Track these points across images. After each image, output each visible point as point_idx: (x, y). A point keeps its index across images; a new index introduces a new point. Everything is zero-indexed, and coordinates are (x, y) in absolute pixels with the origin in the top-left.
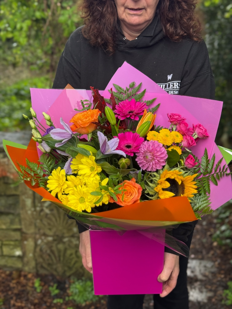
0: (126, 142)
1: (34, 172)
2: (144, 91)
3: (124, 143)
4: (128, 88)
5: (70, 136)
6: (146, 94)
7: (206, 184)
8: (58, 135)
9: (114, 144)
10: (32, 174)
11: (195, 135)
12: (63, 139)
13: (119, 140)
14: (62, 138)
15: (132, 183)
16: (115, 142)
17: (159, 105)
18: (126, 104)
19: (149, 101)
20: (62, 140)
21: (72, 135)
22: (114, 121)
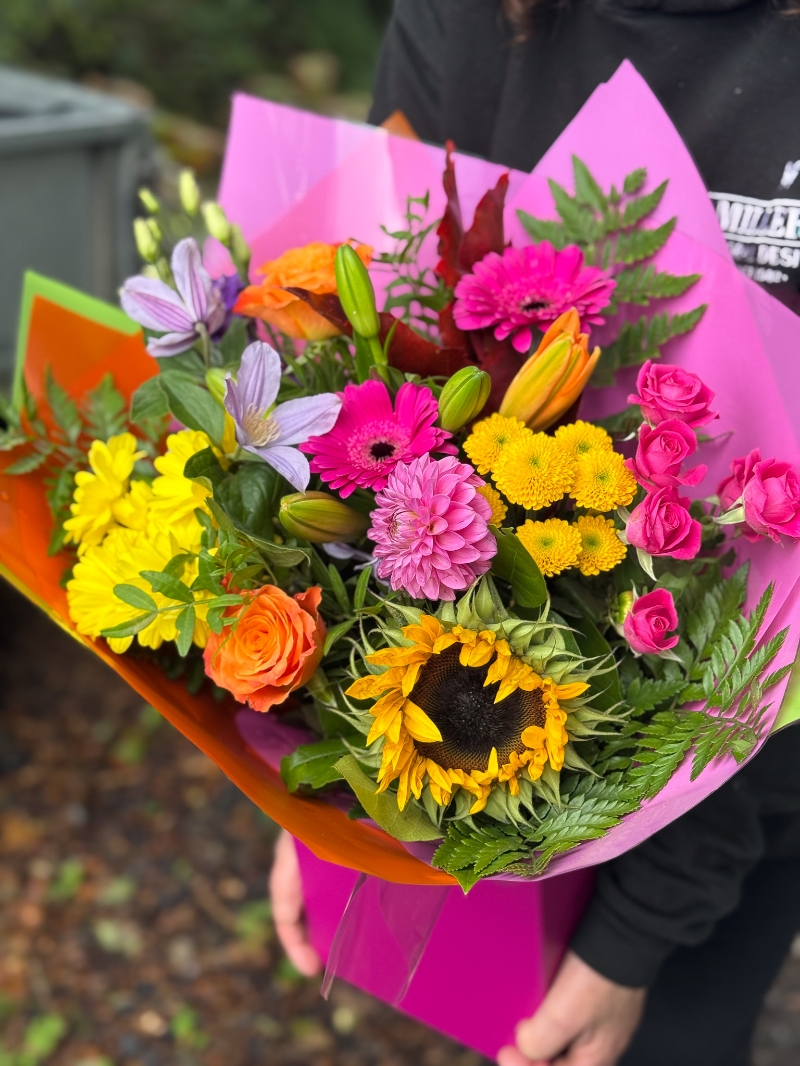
0: (389, 427)
1: (86, 424)
2: (670, 227)
3: (378, 428)
4: (620, 190)
5: (189, 326)
6: (673, 242)
7: (672, 749)
8: (151, 309)
9: (311, 416)
10: (74, 432)
11: (740, 505)
12: (162, 328)
13: (338, 408)
14: (161, 323)
15: (290, 606)
16: (319, 412)
17: (702, 310)
18: (534, 264)
19: (675, 281)
20: (163, 334)
21: (194, 324)
22: (365, 320)
